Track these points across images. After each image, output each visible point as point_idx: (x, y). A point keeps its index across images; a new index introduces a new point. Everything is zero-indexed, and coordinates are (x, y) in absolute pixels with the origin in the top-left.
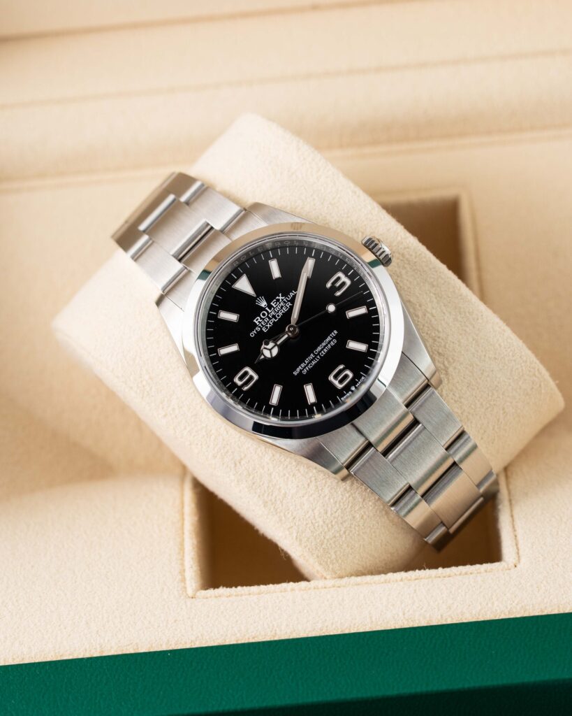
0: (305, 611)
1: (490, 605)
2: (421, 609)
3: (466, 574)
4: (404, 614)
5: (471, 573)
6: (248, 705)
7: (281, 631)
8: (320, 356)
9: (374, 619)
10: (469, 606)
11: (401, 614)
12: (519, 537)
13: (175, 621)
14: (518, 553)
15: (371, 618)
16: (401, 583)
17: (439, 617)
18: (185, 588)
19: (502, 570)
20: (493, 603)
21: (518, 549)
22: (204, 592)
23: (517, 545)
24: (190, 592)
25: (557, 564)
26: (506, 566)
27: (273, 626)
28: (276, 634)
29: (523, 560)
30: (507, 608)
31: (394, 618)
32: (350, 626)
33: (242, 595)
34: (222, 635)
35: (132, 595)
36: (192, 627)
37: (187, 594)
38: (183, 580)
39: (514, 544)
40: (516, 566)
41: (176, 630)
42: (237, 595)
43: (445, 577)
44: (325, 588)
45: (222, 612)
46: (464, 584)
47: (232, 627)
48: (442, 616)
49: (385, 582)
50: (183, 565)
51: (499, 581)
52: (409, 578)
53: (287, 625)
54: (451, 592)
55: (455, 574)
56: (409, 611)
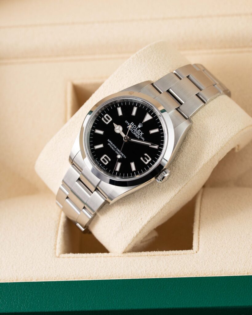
0: (104, 267)
1: (183, 270)
2: (154, 270)
3: (175, 254)
4: (146, 271)
5: (177, 254)
6: (74, 309)
7: (93, 275)
8: (115, 151)
9: (133, 272)
10: (174, 270)
11: (144, 271)
12: (200, 239)
13: (49, 268)
14: (198, 246)
15: (132, 272)
16: (147, 257)
17: (161, 274)
18: (55, 252)
19: (191, 254)
20: (184, 269)
21: (199, 244)
22: (63, 255)
23: (199, 242)
24: (57, 255)
25: (214, 253)
26: (193, 252)
27: (90, 273)
28: (91, 276)
29: (200, 250)
30: (190, 271)
31: (141, 272)
32: (123, 275)
33: (79, 257)
34: (68, 276)
35: (33, 254)
36: (56, 271)
37: (56, 256)
38: (55, 249)
39: (198, 242)
40: (197, 252)
41: (49, 272)
42: (77, 257)
43: (166, 255)
44: (115, 257)
45: (69, 265)
46: (173, 259)
47: (73, 272)
48: (162, 273)
49: (140, 256)
50: (56, 242)
51: (188, 259)
52: (151, 255)
53: (96, 273)
54: (167, 263)
55: (171, 254)
56: (148, 270)
